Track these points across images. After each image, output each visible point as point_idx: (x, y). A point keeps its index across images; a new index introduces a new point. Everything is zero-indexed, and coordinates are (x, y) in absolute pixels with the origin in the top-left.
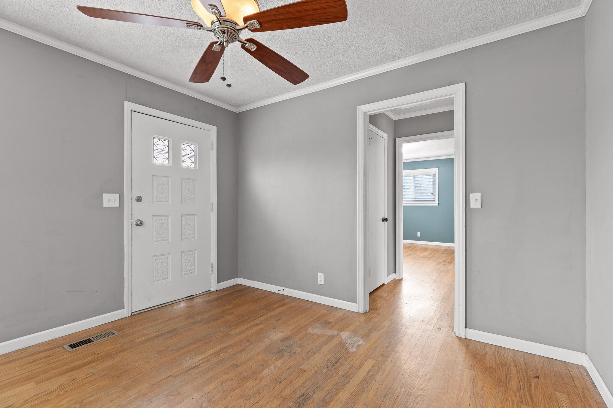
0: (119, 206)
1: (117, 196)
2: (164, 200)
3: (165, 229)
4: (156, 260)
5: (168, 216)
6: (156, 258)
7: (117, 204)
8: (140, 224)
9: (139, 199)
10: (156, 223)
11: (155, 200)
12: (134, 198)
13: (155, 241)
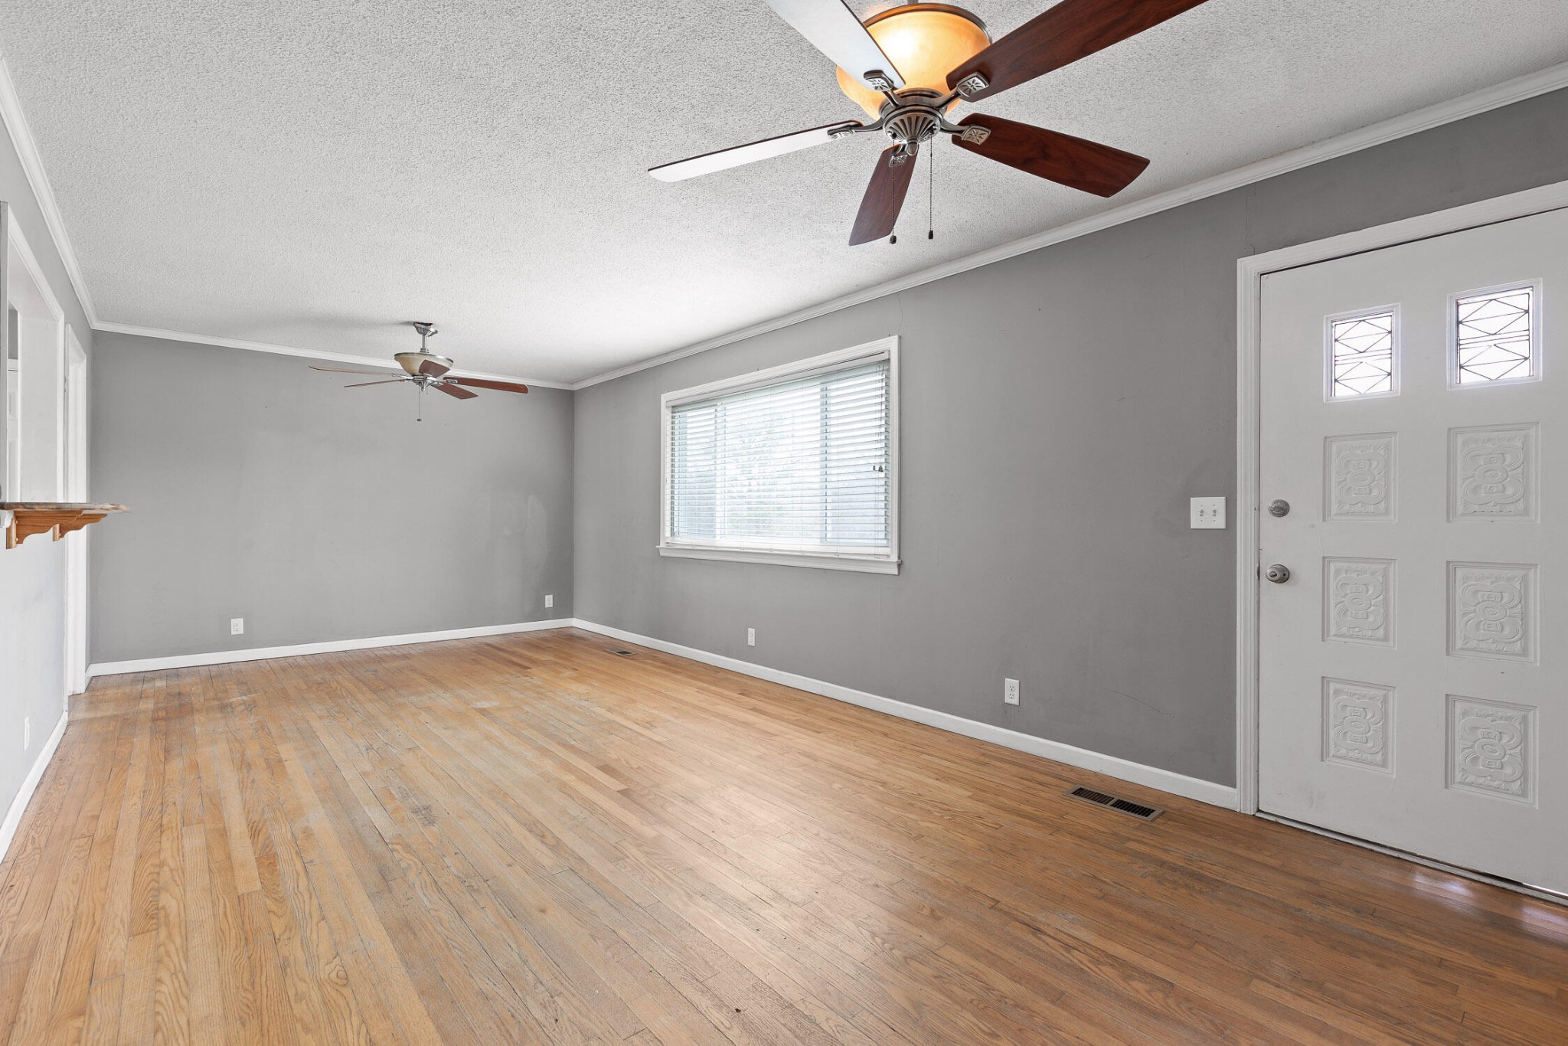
0: (1224, 527)
1: (1219, 502)
2: (1371, 508)
3: (1373, 602)
4: (1337, 692)
5: (1389, 561)
6: (1338, 686)
7: (1219, 523)
8: (1282, 576)
9: (1281, 510)
10: (1338, 579)
11: (1334, 508)
12: (1267, 503)
13: (1335, 635)
